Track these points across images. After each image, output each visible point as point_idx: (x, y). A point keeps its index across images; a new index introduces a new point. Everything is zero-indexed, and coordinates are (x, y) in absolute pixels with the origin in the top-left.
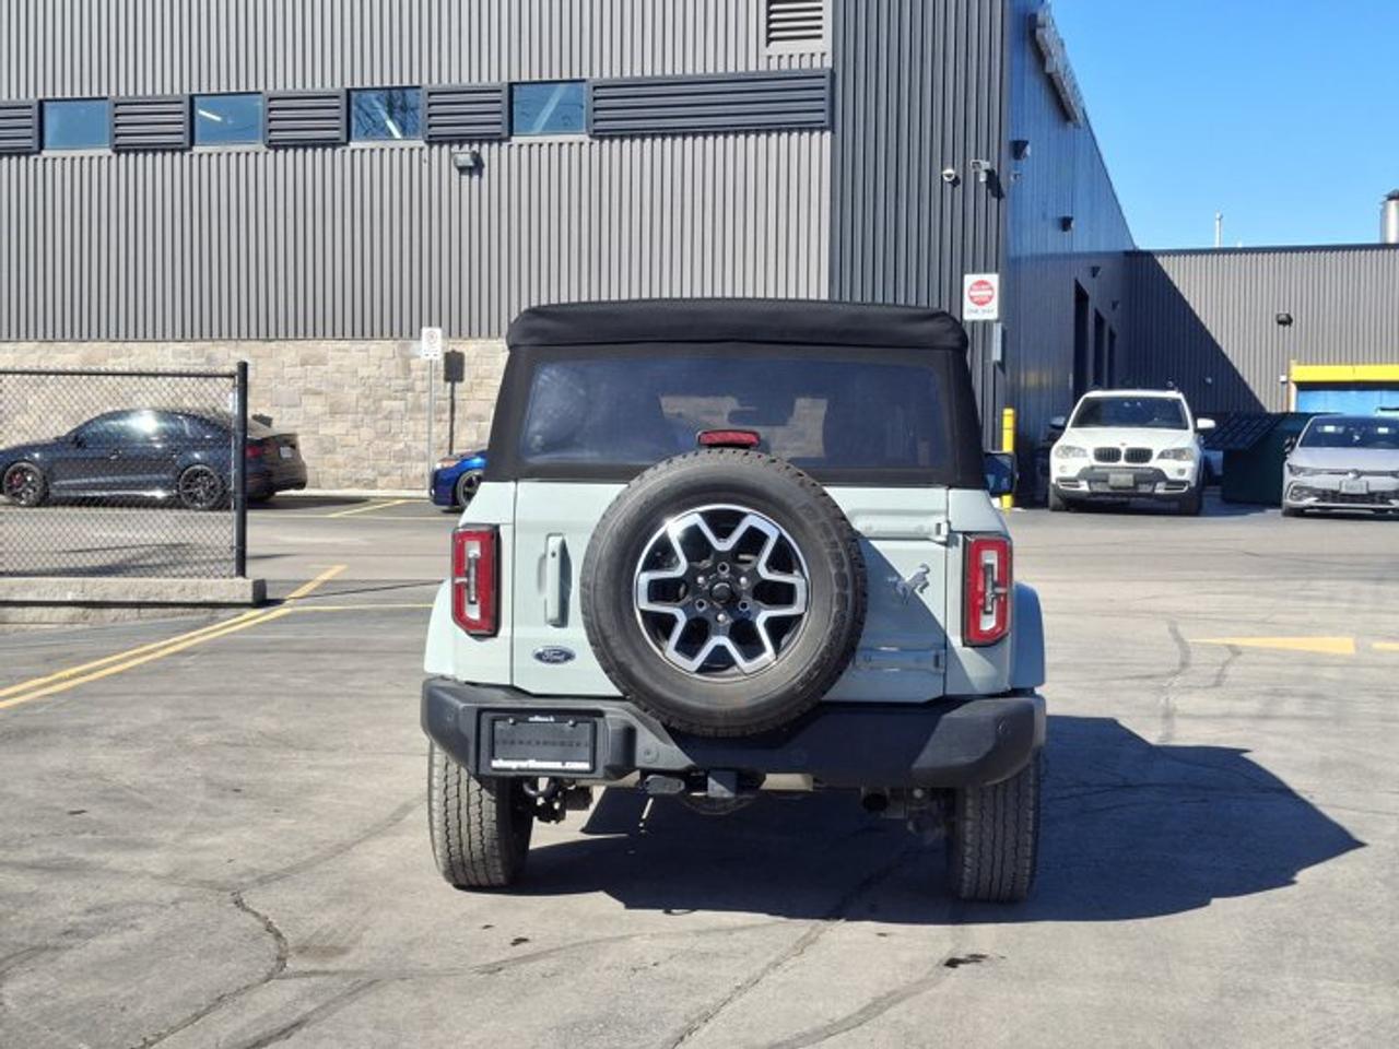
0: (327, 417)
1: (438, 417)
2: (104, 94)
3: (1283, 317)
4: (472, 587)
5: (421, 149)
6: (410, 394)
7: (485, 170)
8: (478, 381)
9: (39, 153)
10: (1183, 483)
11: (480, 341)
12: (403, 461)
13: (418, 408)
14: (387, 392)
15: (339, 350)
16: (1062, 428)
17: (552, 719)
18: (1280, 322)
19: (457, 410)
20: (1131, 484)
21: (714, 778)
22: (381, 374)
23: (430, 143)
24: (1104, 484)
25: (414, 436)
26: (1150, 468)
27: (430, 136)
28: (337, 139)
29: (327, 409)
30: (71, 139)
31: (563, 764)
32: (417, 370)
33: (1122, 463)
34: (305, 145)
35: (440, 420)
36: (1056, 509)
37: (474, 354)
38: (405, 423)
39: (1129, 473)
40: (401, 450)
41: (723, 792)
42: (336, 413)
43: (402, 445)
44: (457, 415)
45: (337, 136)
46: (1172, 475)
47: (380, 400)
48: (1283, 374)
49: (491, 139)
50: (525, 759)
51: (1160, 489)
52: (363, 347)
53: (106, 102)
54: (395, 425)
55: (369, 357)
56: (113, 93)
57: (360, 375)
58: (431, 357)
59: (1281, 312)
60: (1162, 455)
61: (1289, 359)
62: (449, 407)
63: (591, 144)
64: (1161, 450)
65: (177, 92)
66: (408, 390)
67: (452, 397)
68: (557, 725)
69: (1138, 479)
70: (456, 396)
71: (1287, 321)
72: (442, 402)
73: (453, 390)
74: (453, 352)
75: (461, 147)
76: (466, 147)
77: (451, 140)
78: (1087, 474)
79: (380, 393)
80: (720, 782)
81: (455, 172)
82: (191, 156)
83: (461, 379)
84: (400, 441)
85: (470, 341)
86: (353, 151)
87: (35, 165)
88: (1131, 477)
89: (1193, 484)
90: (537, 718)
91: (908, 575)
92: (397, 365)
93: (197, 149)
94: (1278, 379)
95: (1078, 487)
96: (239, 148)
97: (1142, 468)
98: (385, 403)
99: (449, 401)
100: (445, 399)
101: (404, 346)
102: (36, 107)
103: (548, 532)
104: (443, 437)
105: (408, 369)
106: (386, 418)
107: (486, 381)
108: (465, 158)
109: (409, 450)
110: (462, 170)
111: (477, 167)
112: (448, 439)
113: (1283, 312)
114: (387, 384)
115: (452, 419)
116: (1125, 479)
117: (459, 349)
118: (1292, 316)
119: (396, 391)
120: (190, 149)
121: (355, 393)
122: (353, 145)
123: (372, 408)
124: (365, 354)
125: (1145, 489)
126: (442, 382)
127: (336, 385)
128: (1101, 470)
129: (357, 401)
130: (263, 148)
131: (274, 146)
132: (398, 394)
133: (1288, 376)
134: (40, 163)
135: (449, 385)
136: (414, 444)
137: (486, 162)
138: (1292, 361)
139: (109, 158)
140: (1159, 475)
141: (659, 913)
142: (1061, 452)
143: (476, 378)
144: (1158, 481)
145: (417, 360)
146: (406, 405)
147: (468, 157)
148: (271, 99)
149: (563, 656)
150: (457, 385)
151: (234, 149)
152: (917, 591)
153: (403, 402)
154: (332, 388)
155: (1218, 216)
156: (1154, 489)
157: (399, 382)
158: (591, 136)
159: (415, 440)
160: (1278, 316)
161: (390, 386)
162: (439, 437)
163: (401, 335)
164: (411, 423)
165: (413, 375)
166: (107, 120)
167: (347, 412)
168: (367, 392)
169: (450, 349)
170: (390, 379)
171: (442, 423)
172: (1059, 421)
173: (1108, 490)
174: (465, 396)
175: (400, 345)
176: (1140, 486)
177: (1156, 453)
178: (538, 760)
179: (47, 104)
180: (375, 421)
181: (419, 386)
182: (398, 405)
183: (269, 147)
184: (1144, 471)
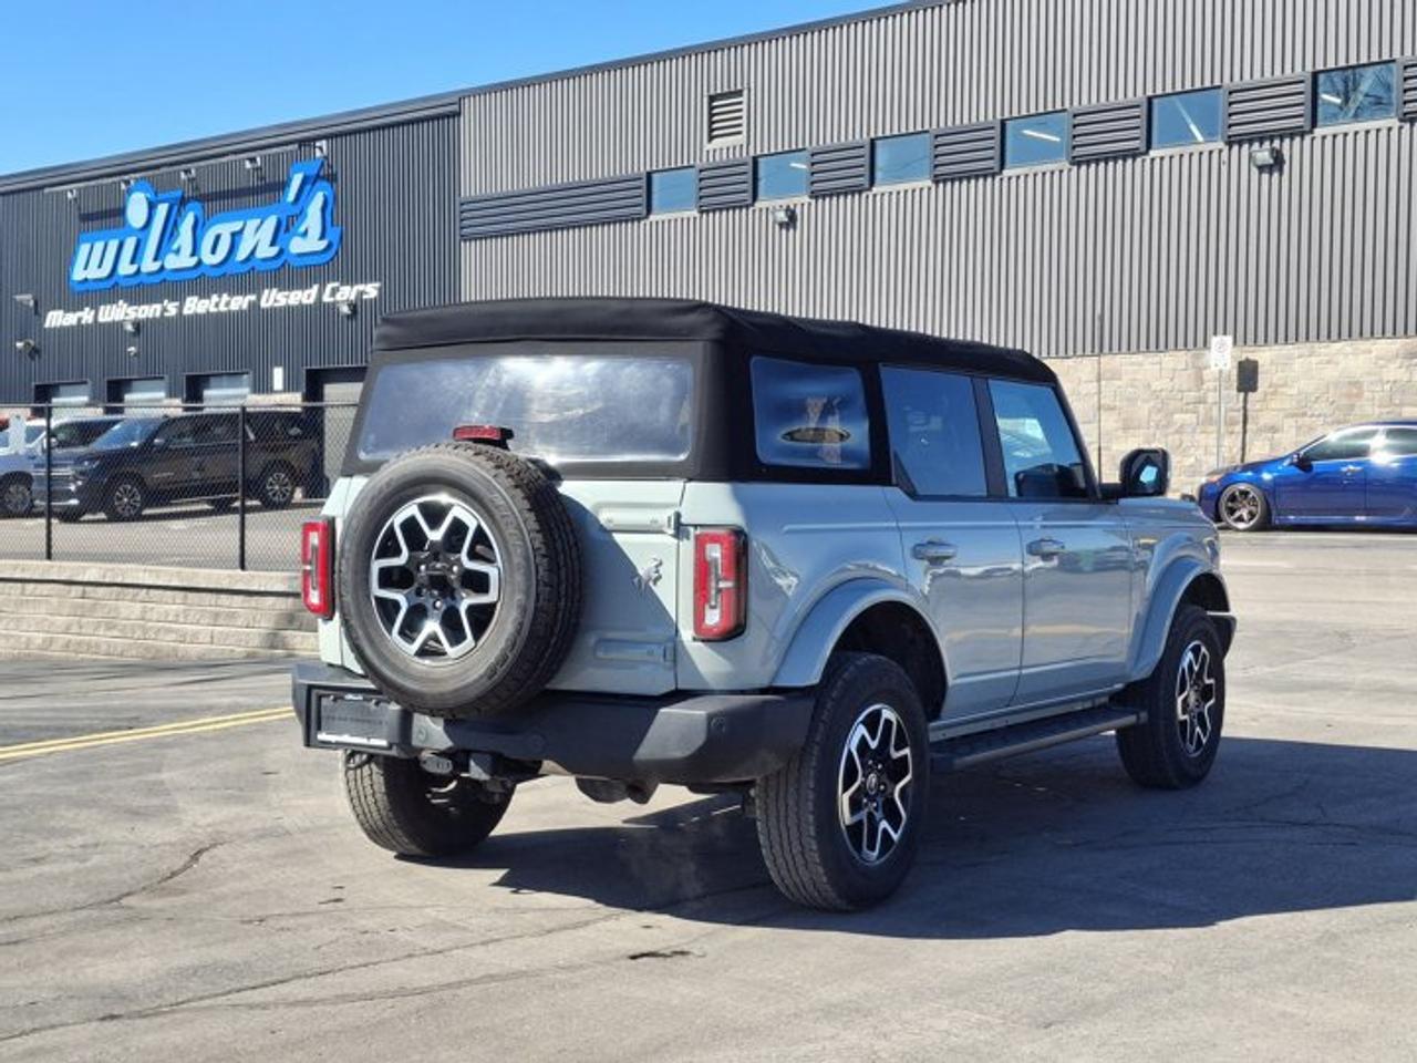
0: (1120, 433)
1: (1230, 430)
2: (927, 127)
4: (314, 575)
5: (1220, 151)
6: (1202, 406)
7: (1286, 168)
8: (1271, 390)
9: (870, 189)
11: (1276, 347)
12: (1194, 476)
13: (1209, 420)
14: (1179, 404)
15: (1132, 364)
17: (360, 698)
19: (1250, 420)
22: (1173, 387)
23: (1230, 144)
25: (1206, 450)
27: (1230, 137)
28: (1137, 149)
29: (1120, 424)
30: (902, 172)
32: (1209, 381)
34: (1106, 158)
35: (1232, 433)
37: (1269, 361)
38: (1197, 438)
40: (1191, 466)
42: (1129, 428)
43: (1192, 460)
44: (1249, 427)
45: (1137, 146)
47: (1172, 414)
49: (1292, 133)
52: (1156, 359)
53: (927, 135)
54: (1186, 438)
55: (1161, 369)
56: (934, 126)
57: (1153, 388)
58: (1221, 366)
62: (1241, 419)
63: (1401, 128)
65: (990, 117)
66: (1200, 403)
67: (1245, 408)
68: (364, 704)
70: (1249, 406)
72: (1235, 414)
73: (1245, 401)
74: (1247, 360)
75: (1261, 144)
76: (1267, 144)
77: (1250, 139)
79: (1171, 407)
81: (1255, 171)
82: (1001, 179)
83: (1254, 389)
84: (1190, 456)
85: (1266, 348)
86: (1153, 160)
87: (867, 202)
91: (643, 567)
92: (1189, 376)
93: (1006, 173)
96: (1045, 168)
98: (1176, 416)
99: (1242, 412)
100: (1239, 411)
101: (1197, 357)
102: (868, 147)
104: (1235, 450)
105: (1200, 380)
106: (1177, 432)
107: (1280, 390)
108: (1264, 156)
109: (1201, 466)
110: (1261, 168)
111: (1278, 161)
112: (1240, 453)
114: (1180, 397)
115: (1245, 432)
117: (1252, 357)
119: (1188, 404)
120: (1000, 172)
121: (1146, 407)
122: (1152, 153)
123: (1164, 423)
124: (1158, 366)
126: (1235, 392)
127: (1128, 399)
129: (1149, 415)
130: (1066, 165)
131: (1077, 162)
132: (1191, 407)
134: (871, 198)
135: (1242, 395)
136: (1204, 458)
137: (1287, 158)
139: (929, 189)
143: (1270, 386)
145: (1208, 371)
146: (1198, 418)
147: (1267, 154)
148: (1075, 116)
150: (1250, 394)
151: (1040, 169)
152: (651, 584)
153: (1195, 415)
154: (1125, 403)
157: (1192, 394)
158: (1401, 120)
159: (1206, 454)
161: (1182, 399)
162: (1231, 449)
163: (1195, 345)
164: (1203, 436)
165: (1205, 387)
166: (928, 151)
167: (1139, 428)
168: (1160, 406)
169: (1243, 358)
170: (1182, 391)
171: (1234, 436)
174: (1258, 406)
175: (1194, 356)
179: (878, 143)
180: (1166, 436)
181: (1212, 397)
182: (1190, 418)
183: (1072, 164)
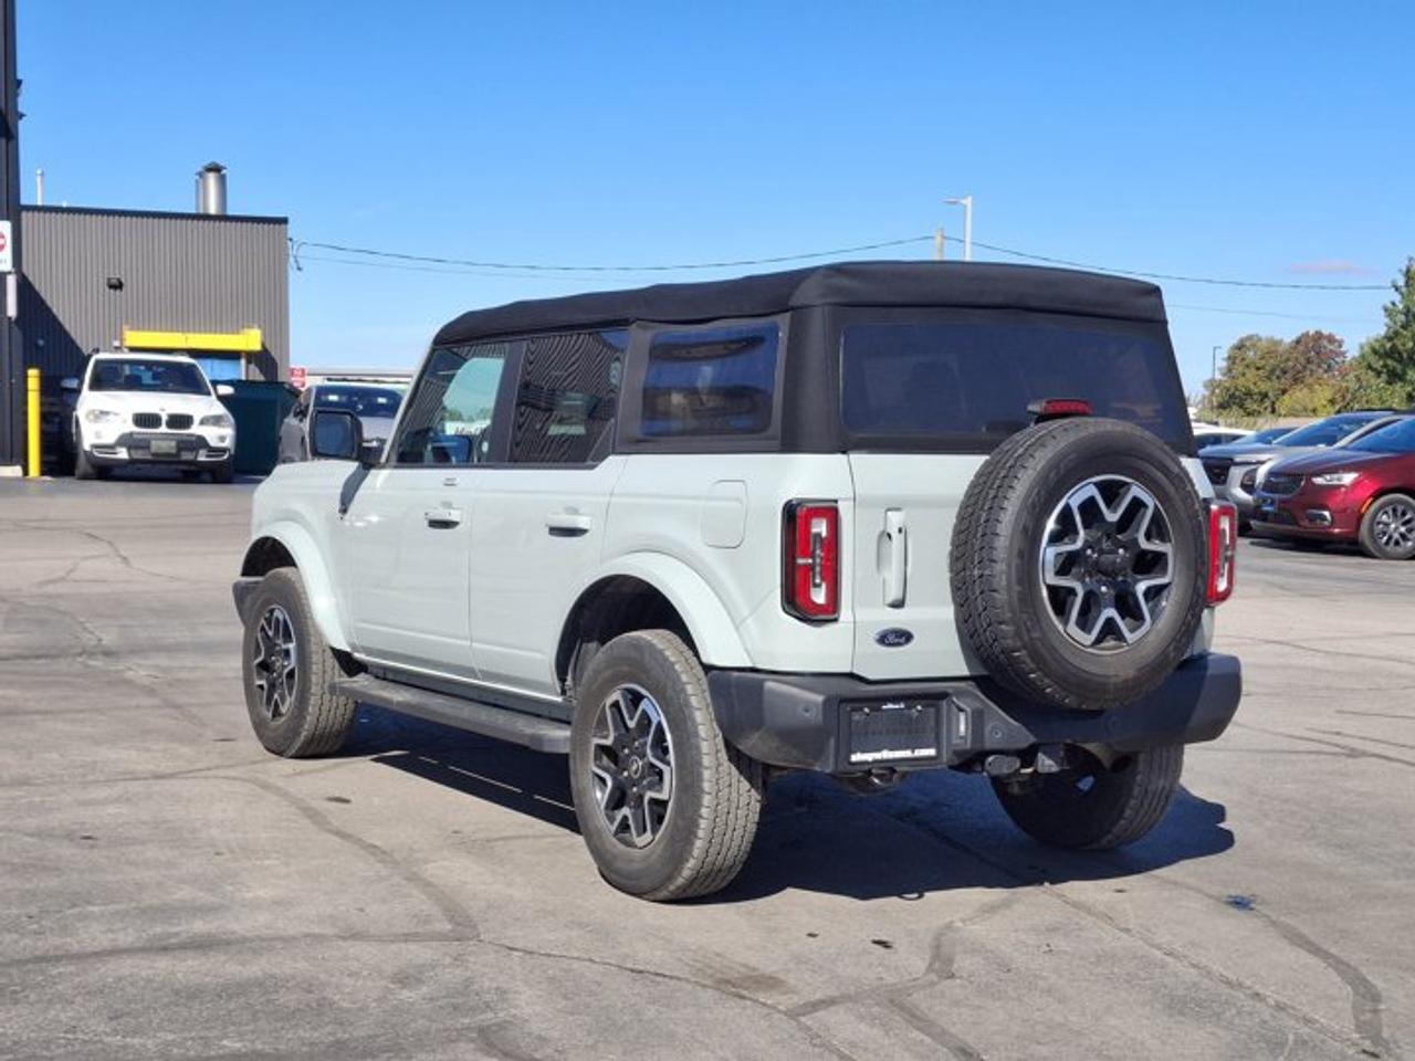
3: (114, 282)
4: (818, 569)
10: (224, 450)
16: (78, 391)
17: (902, 706)
18: (111, 287)
20: (174, 451)
21: (1045, 753)
24: (146, 451)
26: (192, 435)
31: (913, 752)
33: (164, 429)
36: (85, 477)
39: (171, 440)
41: (1051, 766)
46: (213, 443)
48: (116, 339)
50: (878, 750)
51: (202, 458)
59: (112, 276)
60: (203, 422)
61: (121, 324)
64: (202, 416)
68: (906, 711)
69: (181, 445)
71: (117, 286)
78: (126, 441)
80: (1050, 756)
88: (173, 444)
89: (232, 452)
90: (890, 706)
94: (110, 344)
95: (115, 453)
97: (182, 434)
103: (887, 507)
113: (115, 276)
116: (168, 446)
118: (123, 280)
125: (187, 456)
128: (139, 437)
133: (122, 340)
138: (124, 327)
140: (201, 442)
141: (894, 899)
142: (91, 417)
144: (201, 448)
149: (904, 639)
155: (39, 172)
156: (196, 457)
160: (109, 279)
172: (73, 384)
173: (149, 457)
176: (183, 453)
177: (197, 420)
178: (892, 749)
184: (185, 438)
